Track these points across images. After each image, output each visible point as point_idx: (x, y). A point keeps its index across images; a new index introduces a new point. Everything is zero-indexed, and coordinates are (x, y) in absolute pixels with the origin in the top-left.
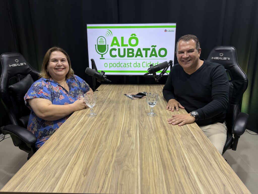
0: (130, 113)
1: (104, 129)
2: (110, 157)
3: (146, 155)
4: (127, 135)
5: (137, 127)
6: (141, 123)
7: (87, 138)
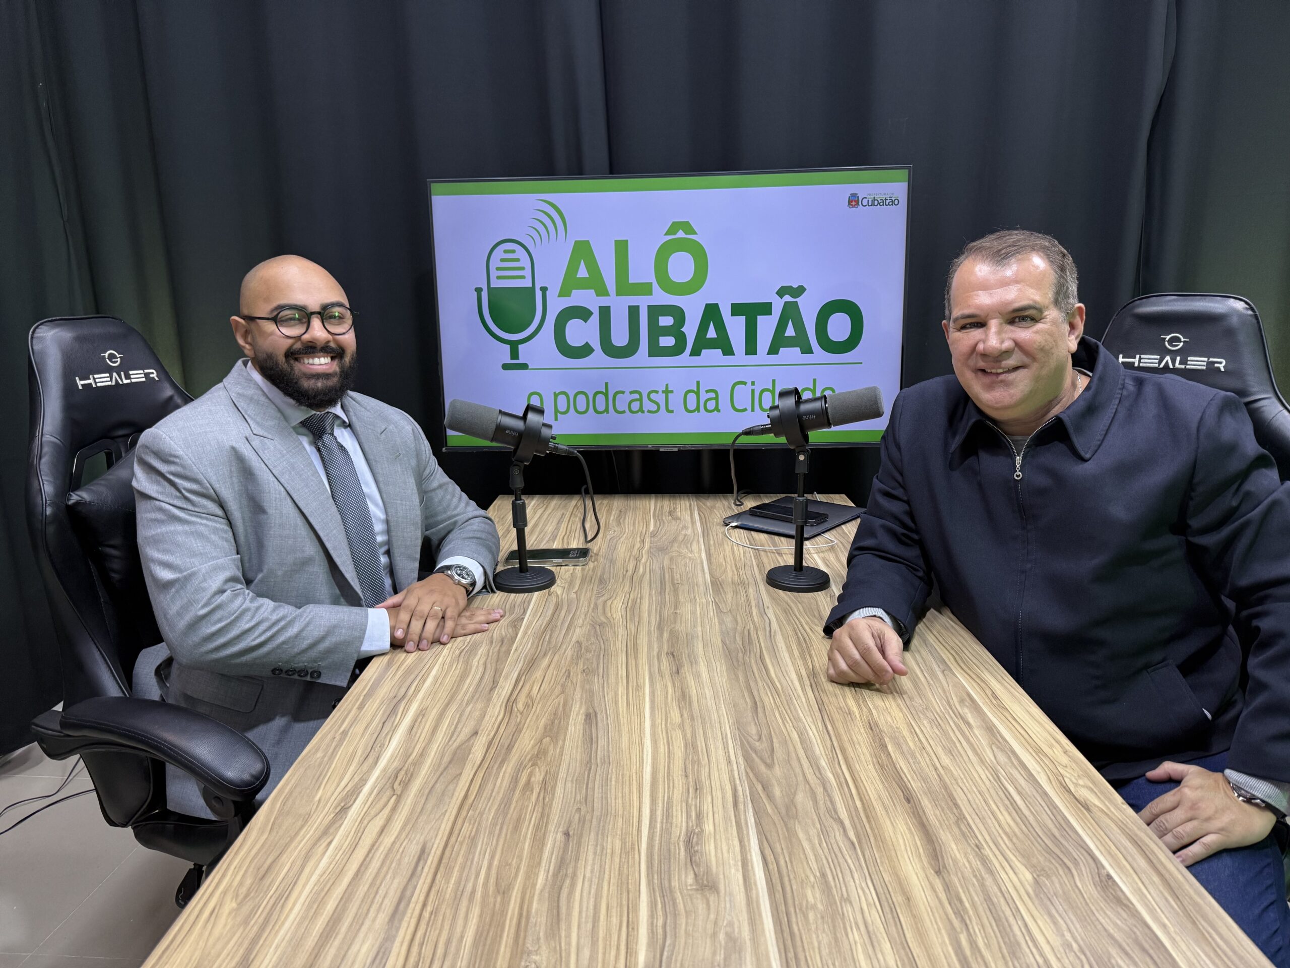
0: (683, 697)
1: (537, 828)
4: (690, 880)
5: (741, 806)
6: (762, 768)
7: (429, 908)
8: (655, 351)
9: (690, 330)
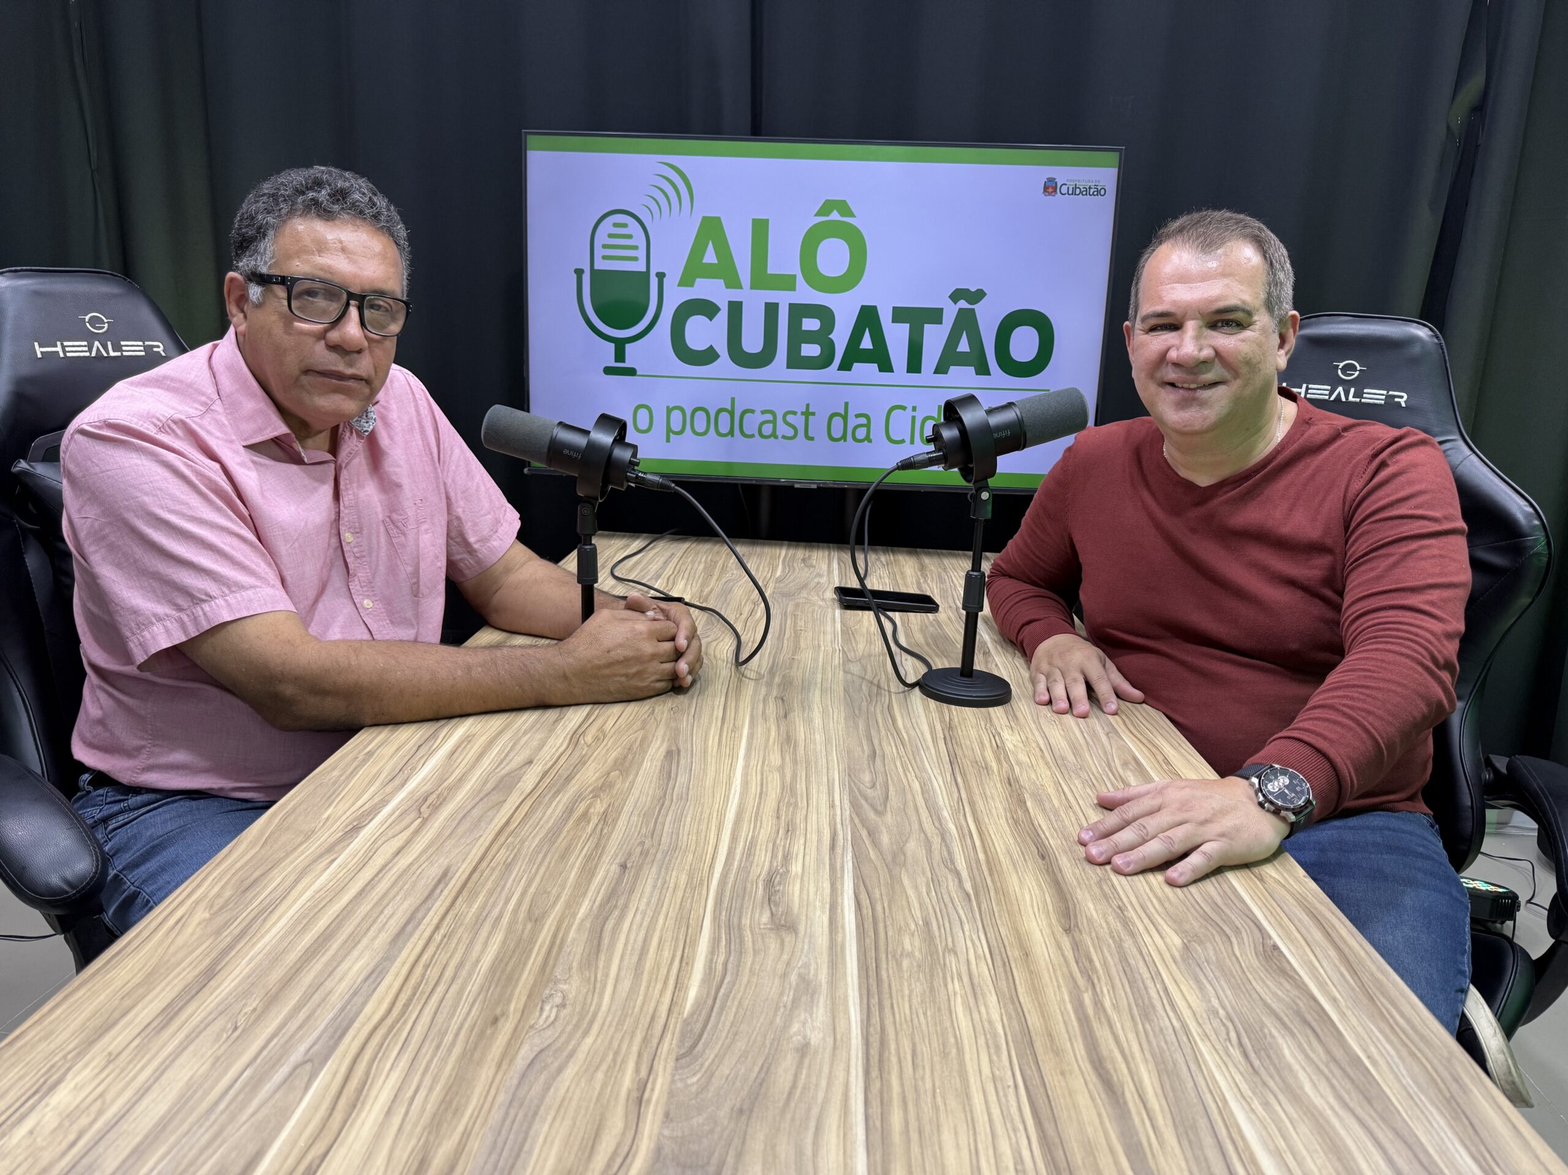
0: (788, 741)
1: (589, 858)
2: (620, 1110)
3: (917, 1104)
4: (765, 918)
5: (839, 850)
6: (872, 815)
7: (442, 931)
8: (796, 361)
9: (841, 337)
